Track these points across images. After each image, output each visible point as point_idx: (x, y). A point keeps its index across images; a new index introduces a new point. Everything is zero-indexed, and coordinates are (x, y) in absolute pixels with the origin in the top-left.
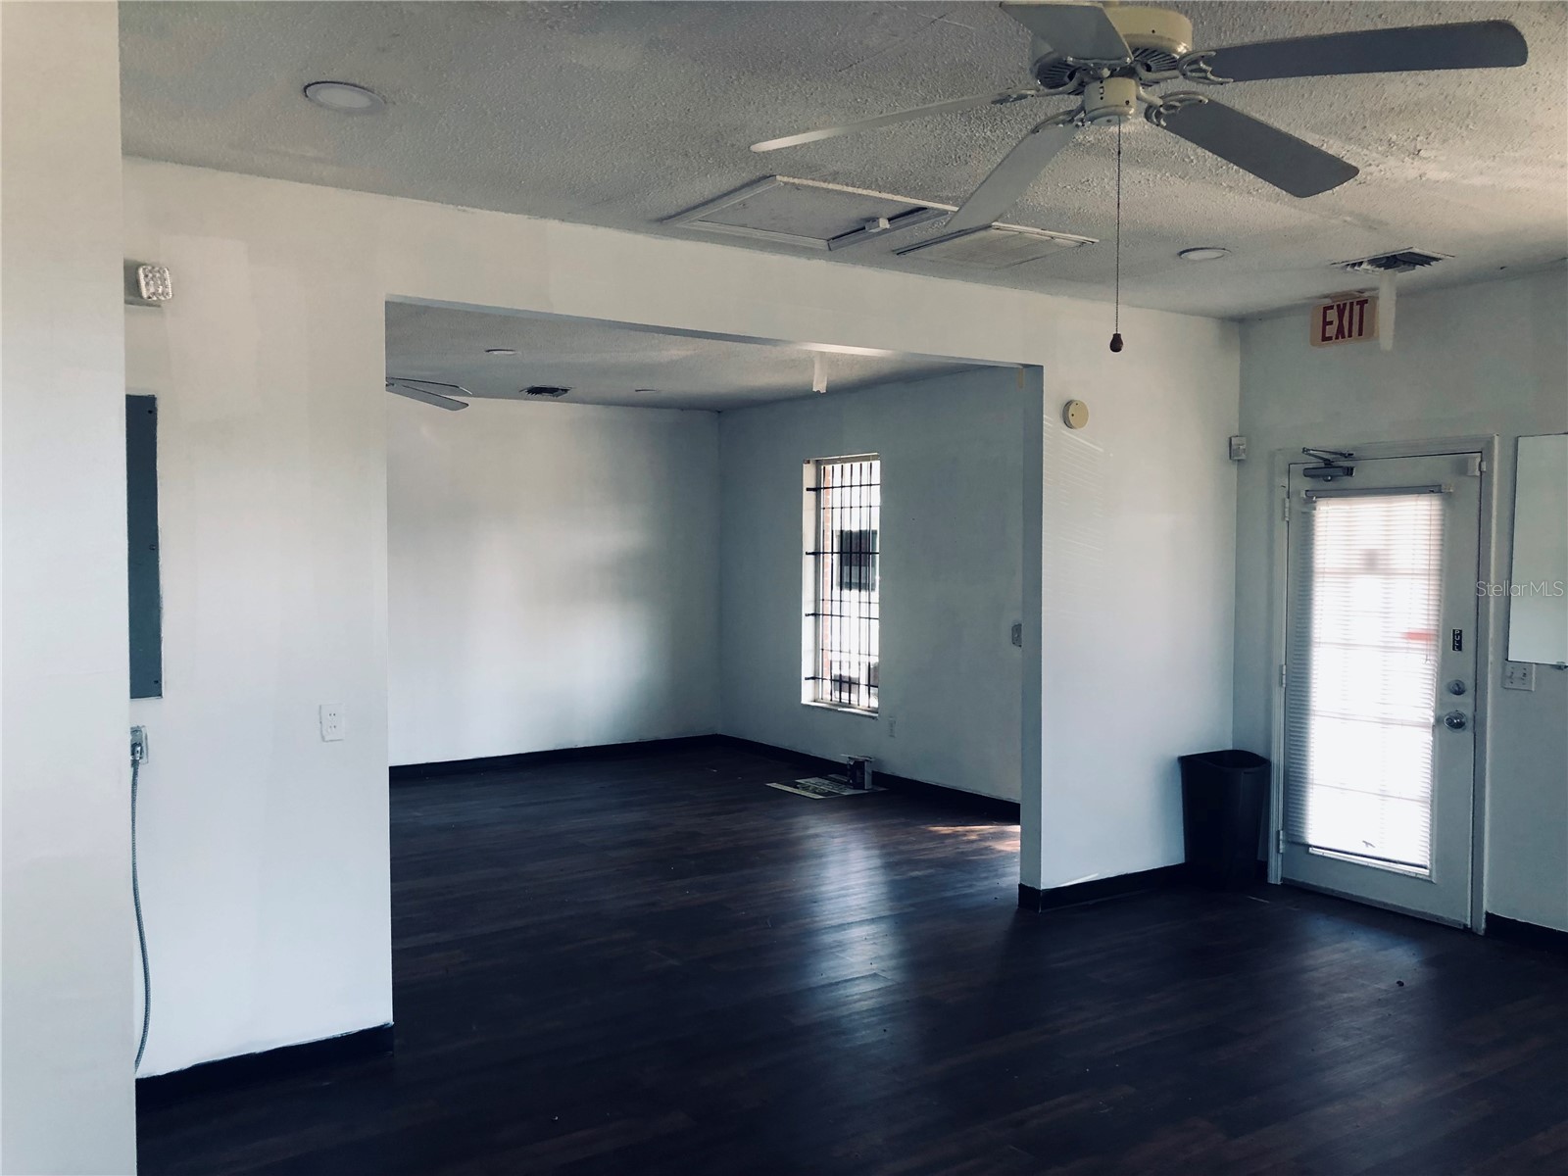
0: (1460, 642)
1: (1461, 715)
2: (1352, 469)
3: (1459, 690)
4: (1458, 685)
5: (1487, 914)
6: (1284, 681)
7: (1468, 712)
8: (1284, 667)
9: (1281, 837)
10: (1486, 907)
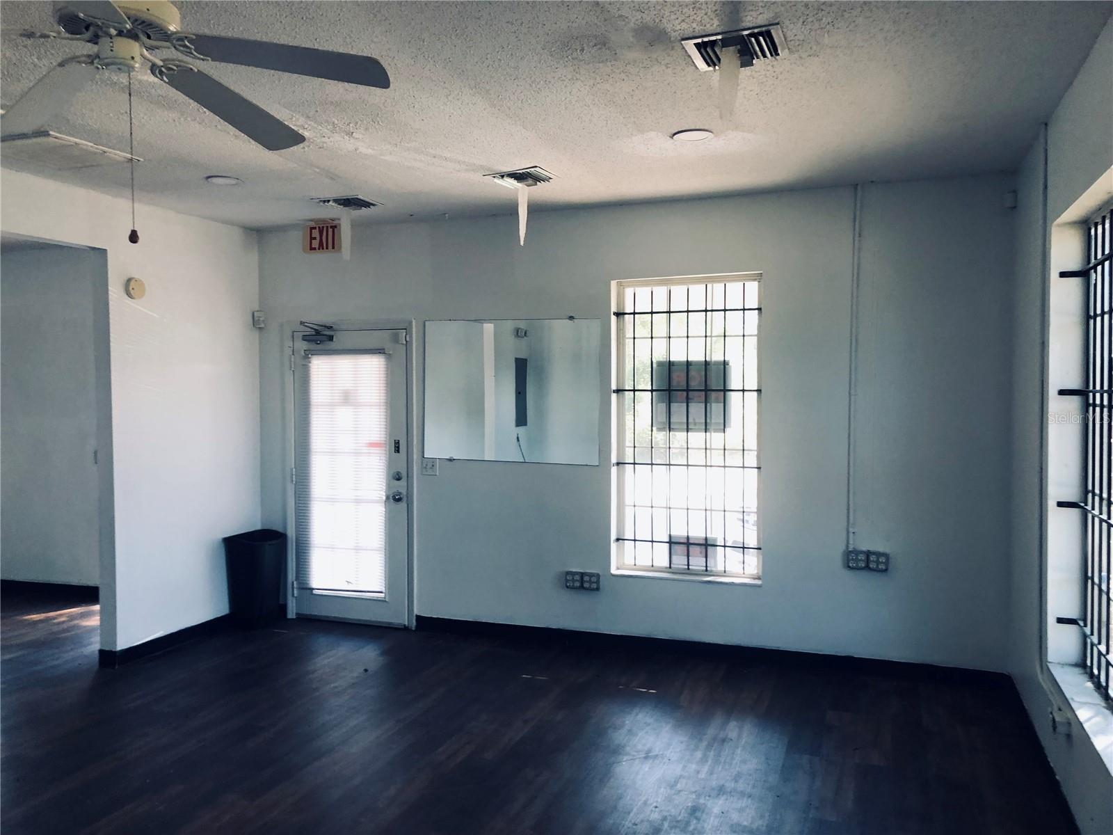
0: (398, 447)
1: (400, 494)
2: (333, 337)
3: (398, 478)
4: (398, 474)
5: (417, 616)
6: (294, 479)
7: (404, 492)
8: (294, 470)
9: (295, 585)
10: (416, 612)
